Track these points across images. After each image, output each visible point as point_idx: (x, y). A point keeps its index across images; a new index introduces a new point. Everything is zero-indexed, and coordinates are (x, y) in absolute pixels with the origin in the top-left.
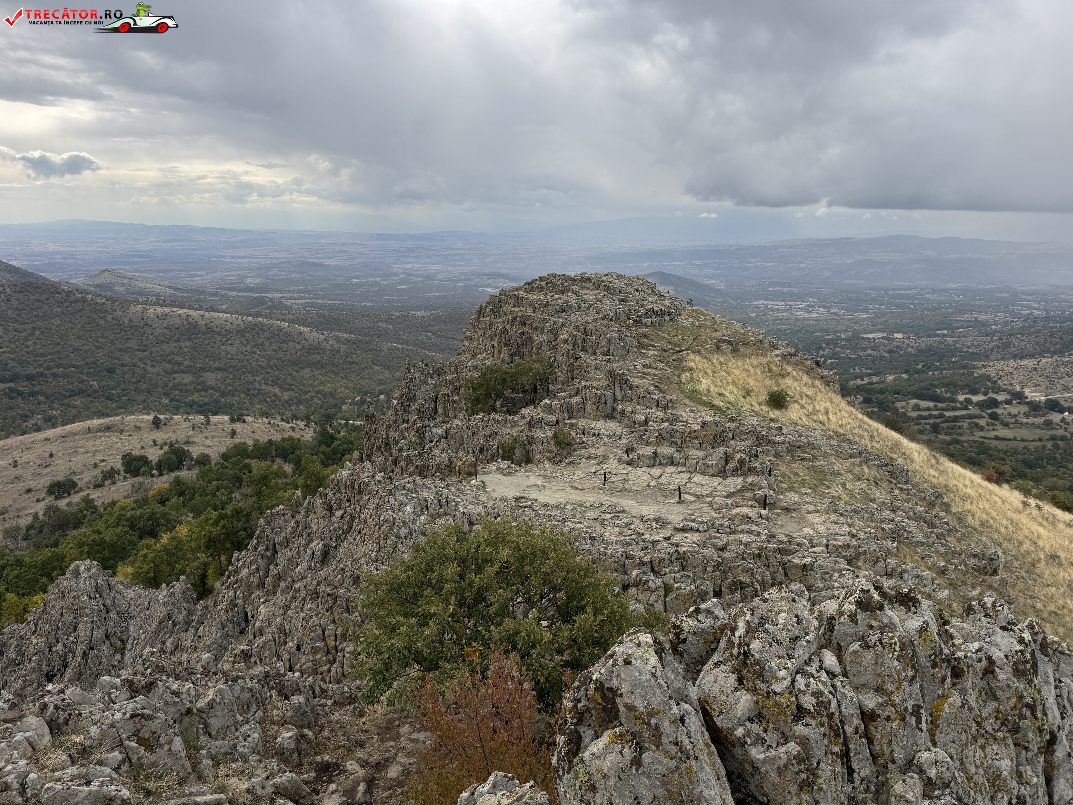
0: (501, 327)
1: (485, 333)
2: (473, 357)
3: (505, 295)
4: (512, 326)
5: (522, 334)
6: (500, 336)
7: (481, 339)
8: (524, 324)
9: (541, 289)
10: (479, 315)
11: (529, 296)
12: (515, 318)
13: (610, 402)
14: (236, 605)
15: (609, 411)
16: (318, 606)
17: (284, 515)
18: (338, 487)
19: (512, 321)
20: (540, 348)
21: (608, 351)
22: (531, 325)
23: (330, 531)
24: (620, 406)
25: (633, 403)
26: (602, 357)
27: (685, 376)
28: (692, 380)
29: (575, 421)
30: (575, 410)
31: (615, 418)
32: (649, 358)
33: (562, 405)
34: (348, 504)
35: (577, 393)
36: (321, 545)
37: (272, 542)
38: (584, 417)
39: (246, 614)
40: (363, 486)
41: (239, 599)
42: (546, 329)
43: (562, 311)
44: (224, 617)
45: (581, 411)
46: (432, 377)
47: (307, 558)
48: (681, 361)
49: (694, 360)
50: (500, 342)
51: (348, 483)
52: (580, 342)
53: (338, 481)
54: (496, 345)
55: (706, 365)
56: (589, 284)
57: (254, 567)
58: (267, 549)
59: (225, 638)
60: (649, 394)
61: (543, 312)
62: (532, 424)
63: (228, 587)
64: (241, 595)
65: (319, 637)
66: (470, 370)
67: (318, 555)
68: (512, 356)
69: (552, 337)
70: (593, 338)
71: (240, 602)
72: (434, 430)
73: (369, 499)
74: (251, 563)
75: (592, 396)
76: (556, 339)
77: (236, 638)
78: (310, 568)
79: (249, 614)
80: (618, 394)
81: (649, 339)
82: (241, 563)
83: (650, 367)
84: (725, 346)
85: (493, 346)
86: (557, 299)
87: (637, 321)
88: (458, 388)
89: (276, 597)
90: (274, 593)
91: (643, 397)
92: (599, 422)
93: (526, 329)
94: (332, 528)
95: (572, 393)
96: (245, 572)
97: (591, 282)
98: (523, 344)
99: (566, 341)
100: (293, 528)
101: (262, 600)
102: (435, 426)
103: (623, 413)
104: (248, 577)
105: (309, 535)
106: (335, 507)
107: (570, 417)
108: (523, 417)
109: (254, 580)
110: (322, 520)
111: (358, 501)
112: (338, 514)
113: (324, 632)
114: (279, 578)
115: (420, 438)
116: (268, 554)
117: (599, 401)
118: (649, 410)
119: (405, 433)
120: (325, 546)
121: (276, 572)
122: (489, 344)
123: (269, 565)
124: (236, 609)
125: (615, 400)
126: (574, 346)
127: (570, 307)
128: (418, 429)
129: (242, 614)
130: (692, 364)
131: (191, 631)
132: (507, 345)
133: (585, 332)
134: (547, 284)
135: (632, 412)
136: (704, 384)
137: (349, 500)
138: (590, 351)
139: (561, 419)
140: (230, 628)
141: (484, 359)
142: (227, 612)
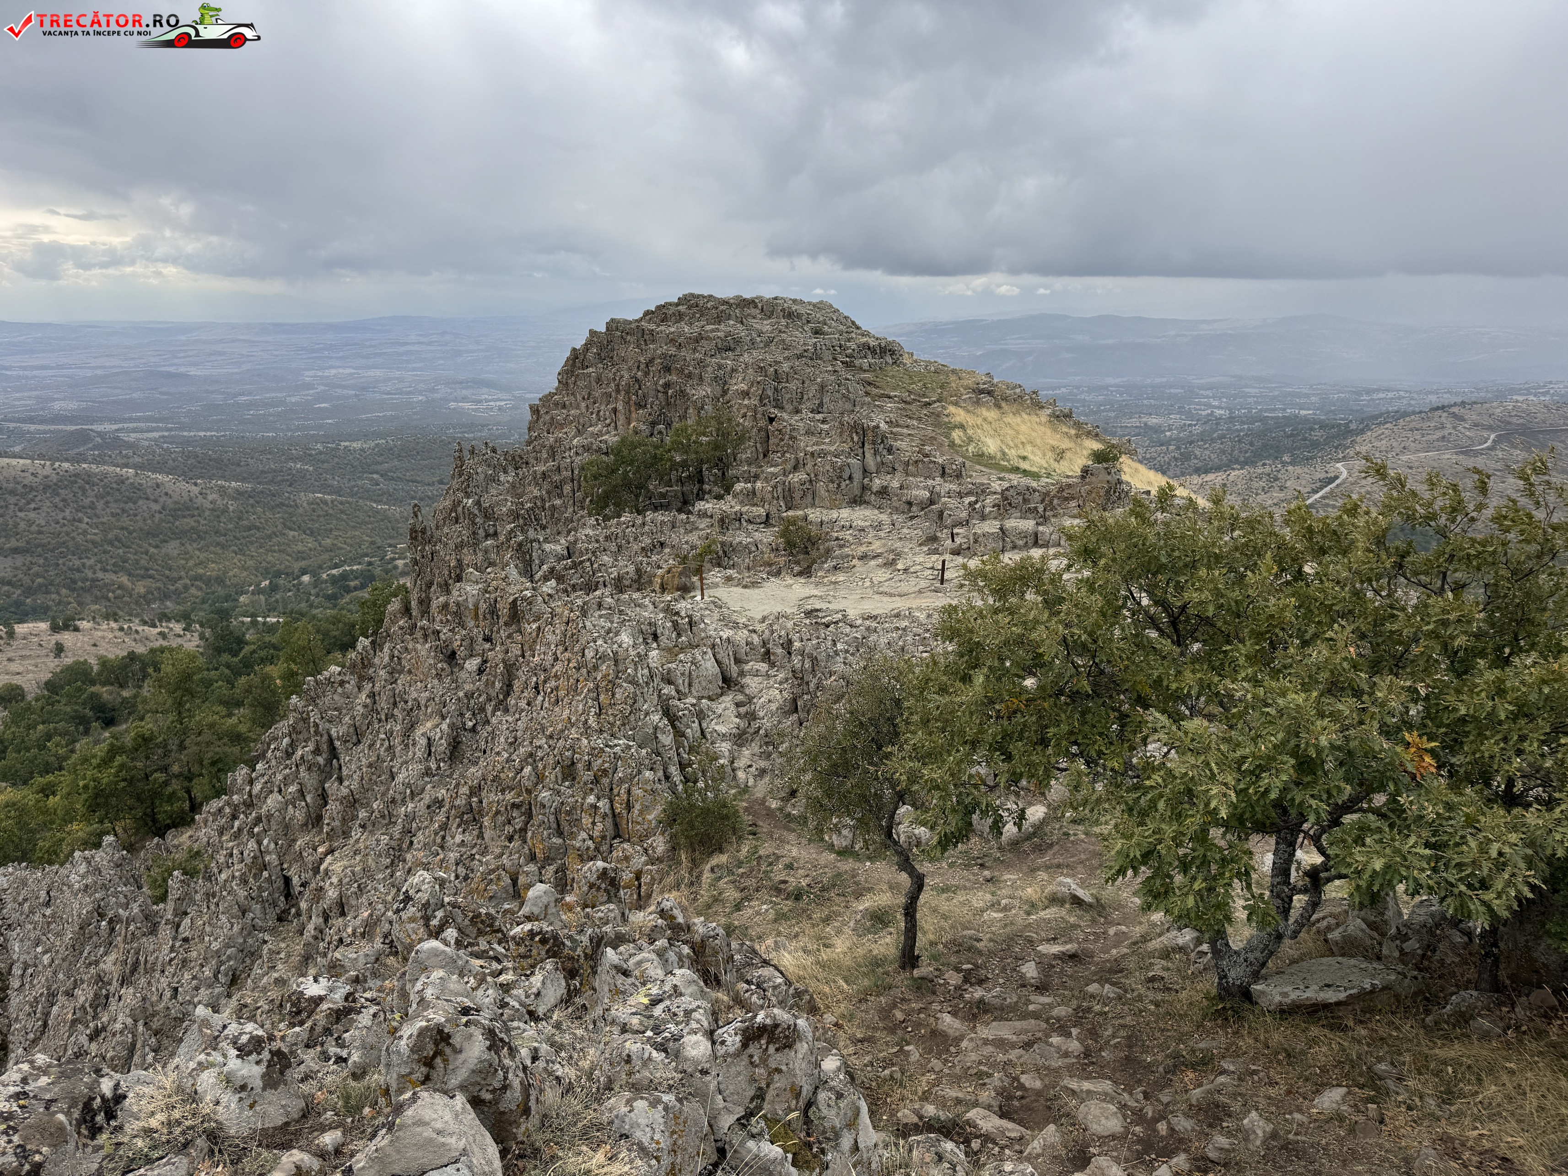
0: (626, 376)
1: (589, 394)
2: (579, 433)
3: (617, 329)
4: (647, 374)
5: (667, 385)
6: (628, 392)
7: (583, 405)
8: (668, 369)
9: (680, 316)
10: (573, 365)
11: (662, 328)
12: (652, 360)
13: (857, 476)
14: (265, 867)
15: (857, 492)
16: (481, 836)
17: (342, 683)
18: (458, 615)
19: (647, 366)
20: (702, 408)
21: (821, 405)
22: (681, 371)
23: (459, 699)
24: (877, 481)
25: (898, 474)
26: (811, 415)
27: (956, 435)
28: (970, 440)
29: (800, 513)
30: (797, 495)
31: (867, 503)
32: (891, 412)
33: (775, 487)
34: (487, 646)
35: (795, 468)
36: (444, 726)
37: (325, 737)
38: (813, 505)
39: (287, 880)
40: (522, 606)
41: (269, 853)
42: (708, 375)
43: (727, 347)
44: (242, 893)
45: (809, 493)
46: (505, 472)
47: (419, 754)
48: (938, 416)
49: (958, 414)
50: (628, 403)
51: (483, 606)
52: (770, 393)
53: (458, 604)
54: (620, 406)
55: (979, 421)
56: (753, 311)
57: (292, 789)
58: (317, 751)
59: (249, 934)
60: (926, 456)
61: (695, 350)
62: (724, 523)
63: (237, 835)
64: (272, 846)
65: (507, 892)
66: (577, 454)
67: (442, 746)
68: (653, 424)
69: (718, 389)
70: (793, 386)
71: (271, 858)
72: (547, 547)
73: (539, 628)
74: (286, 781)
75: (828, 467)
76: (725, 392)
77: (273, 931)
78: (428, 772)
79: (295, 880)
80: (871, 462)
81: (877, 387)
82: (257, 787)
83: (898, 426)
84: (985, 398)
85: (615, 410)
86: (713, 331)
87: (846, 363)
88: (559, 486)
89: (352, 841)
90: (346, 834)
91: (916, 462)
92: (843, 511)
93: (674, 378)
94: (461, 694)
95: (789, 467)
96: (273, 801)
97: (756, 307)
98: (668, 404)
99: (746, 394)
100: (365, 706)
101: (321, 850)
102: (546, 540)
103: (883, 492)
104: (283, 810)
105: (408, 715)
106: (461, 653)
107: (789, 508)
108: (703, 514)
109: (298, 814)
110: (436, 682)
111: (510, 636)
112: (472, 664)
113: (515, 881)
114: (352, 803)
115: (524, 561)
116: (321, 760)
117: (840, 475)
118: (930, 482)
119: (493, 556)
120: (452, 726)
121: (345, 791)
122: (605, 410)
123: (322, 783)
124: (265, 874)
125: (865, 471)
126: (761, 400)
127: (738, 341)
128: (520, 545)
129: (280, 883)
130: (958, 419)
131: (165, 932)
132: (639, 406)
133: (777, 376)
134: (689, 308)
135: (901, 488)
136: (992, 446)
137: (488, 639)
138: (789, 407)
139: (773, 511)
140: (258, 913)
141: (600, 434)
142: (246, 882)
